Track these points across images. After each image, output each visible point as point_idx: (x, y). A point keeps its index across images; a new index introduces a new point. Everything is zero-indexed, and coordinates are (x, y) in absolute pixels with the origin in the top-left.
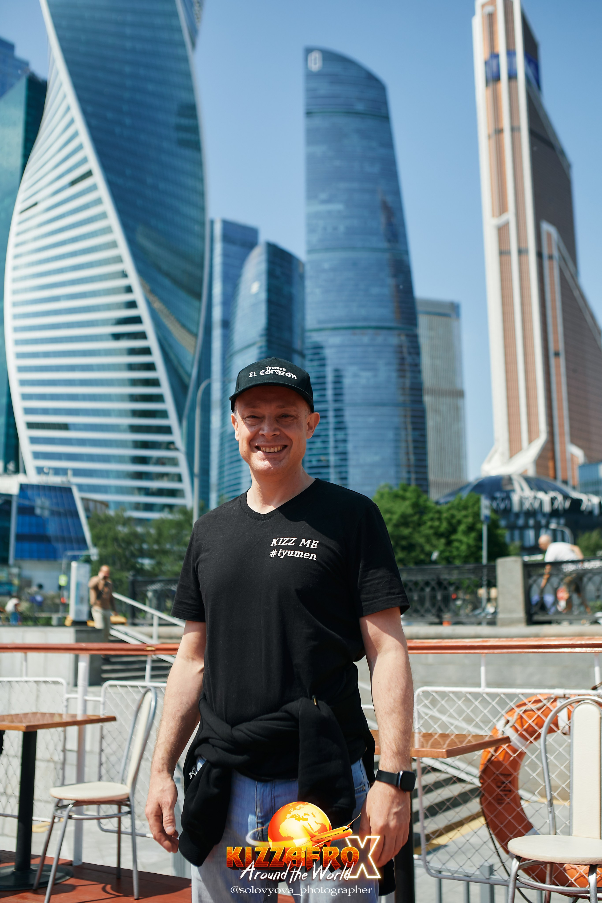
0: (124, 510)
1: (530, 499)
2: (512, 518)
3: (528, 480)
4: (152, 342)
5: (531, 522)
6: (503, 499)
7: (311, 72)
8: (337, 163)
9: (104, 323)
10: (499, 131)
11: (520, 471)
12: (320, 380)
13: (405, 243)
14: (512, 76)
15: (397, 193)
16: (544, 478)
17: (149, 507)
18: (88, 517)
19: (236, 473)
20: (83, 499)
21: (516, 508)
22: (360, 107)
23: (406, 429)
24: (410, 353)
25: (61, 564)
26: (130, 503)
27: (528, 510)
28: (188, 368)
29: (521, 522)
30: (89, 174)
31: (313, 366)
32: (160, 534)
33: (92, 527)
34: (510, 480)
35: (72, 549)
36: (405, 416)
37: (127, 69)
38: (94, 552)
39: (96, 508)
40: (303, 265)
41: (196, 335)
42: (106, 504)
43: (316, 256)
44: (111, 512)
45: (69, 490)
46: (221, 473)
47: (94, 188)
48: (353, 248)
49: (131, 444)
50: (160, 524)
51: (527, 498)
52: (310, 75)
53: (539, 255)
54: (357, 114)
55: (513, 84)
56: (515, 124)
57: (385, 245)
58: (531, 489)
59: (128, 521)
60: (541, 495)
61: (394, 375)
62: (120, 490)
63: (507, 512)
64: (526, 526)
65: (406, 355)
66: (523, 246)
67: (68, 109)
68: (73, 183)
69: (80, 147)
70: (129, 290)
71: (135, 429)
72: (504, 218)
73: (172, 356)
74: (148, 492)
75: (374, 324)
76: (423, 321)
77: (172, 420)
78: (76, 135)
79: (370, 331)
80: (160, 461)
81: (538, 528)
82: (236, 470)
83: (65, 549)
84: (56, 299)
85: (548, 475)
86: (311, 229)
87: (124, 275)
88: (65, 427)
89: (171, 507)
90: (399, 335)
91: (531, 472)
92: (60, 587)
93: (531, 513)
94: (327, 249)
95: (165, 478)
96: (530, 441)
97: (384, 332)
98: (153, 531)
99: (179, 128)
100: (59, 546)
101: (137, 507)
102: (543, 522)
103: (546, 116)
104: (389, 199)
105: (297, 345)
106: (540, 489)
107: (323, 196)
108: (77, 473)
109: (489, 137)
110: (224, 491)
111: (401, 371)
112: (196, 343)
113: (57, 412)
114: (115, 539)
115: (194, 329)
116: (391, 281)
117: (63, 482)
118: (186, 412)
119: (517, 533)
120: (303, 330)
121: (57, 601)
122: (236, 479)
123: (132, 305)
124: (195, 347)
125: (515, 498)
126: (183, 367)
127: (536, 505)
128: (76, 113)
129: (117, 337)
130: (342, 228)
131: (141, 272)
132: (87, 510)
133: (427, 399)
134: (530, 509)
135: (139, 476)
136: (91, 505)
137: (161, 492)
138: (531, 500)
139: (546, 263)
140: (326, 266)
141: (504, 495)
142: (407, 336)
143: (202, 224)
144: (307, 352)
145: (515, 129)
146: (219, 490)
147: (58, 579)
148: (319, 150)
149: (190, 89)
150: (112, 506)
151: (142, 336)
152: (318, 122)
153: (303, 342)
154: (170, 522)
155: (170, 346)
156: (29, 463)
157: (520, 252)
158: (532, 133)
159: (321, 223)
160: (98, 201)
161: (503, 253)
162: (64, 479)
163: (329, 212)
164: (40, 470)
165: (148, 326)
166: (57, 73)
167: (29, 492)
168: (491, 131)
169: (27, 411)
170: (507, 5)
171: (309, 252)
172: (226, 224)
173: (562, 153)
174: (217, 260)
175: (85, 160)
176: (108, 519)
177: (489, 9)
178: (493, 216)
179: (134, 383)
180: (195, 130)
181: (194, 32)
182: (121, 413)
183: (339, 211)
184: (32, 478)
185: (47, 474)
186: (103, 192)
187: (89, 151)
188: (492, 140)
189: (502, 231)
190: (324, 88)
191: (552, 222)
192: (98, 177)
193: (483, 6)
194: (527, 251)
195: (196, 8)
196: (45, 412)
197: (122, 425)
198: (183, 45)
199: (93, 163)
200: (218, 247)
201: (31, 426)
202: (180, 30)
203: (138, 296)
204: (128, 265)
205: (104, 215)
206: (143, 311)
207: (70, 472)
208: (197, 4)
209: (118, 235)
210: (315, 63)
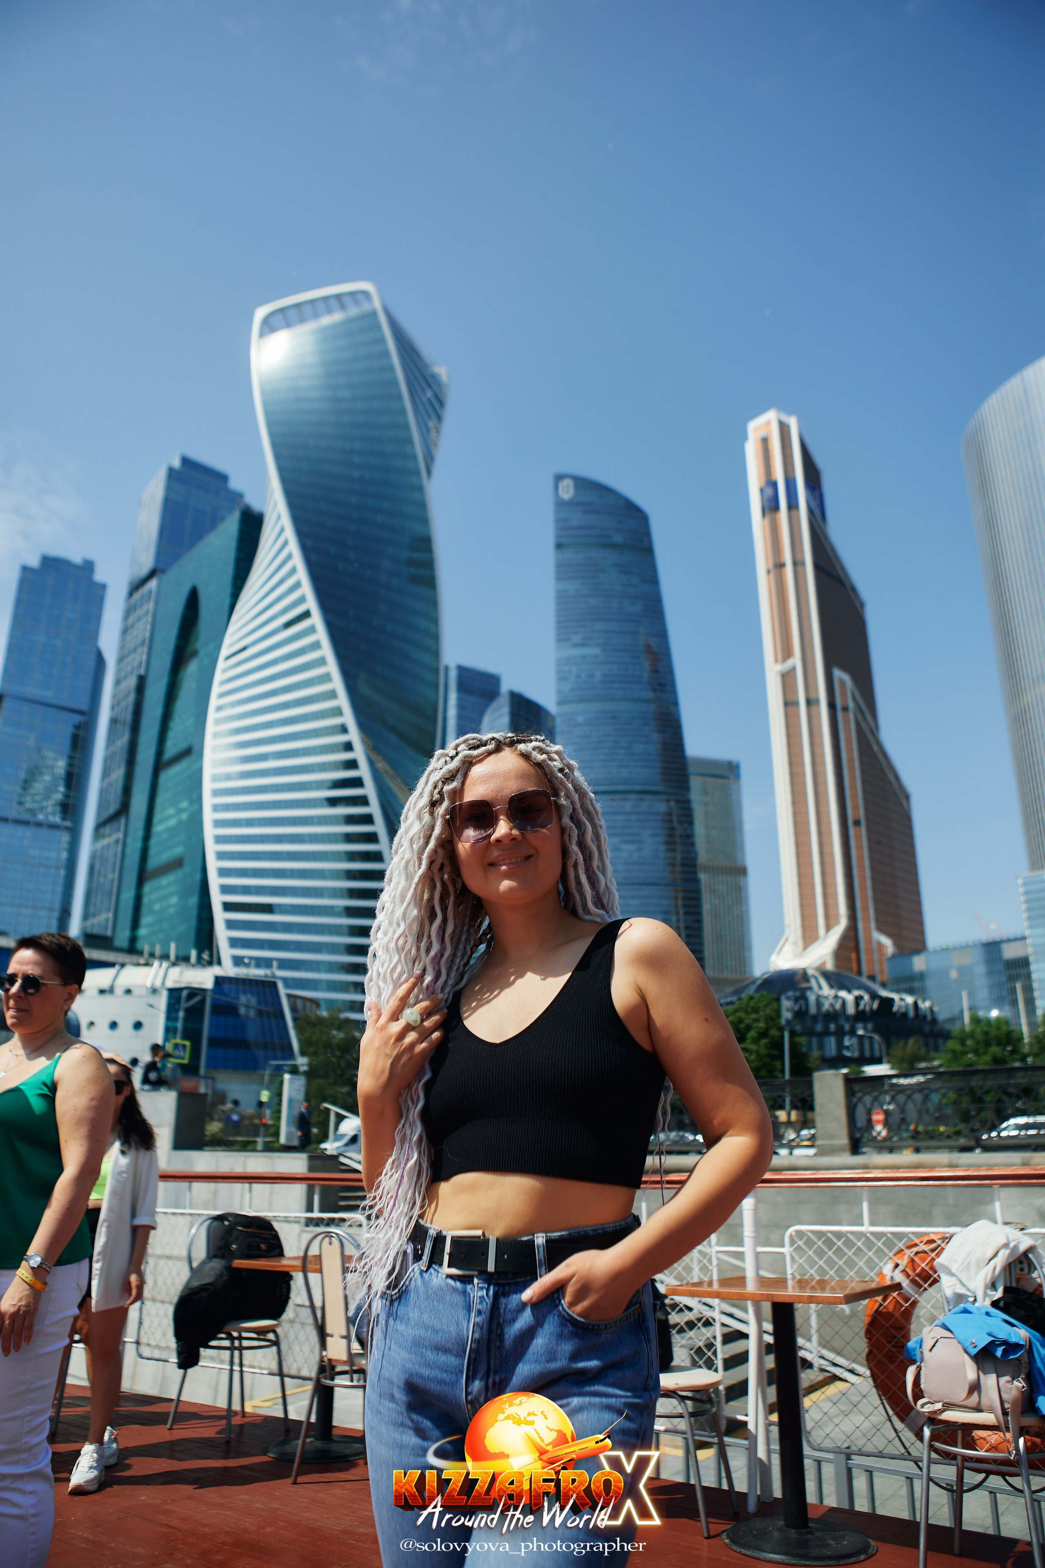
0: (340, 1011)
1: (830, 998)
2: (809, 1023)
3: (826, 975)
4: (374, 808)
6: (798, 999)
7: (563, 500)
8: (593, 601)
9: (319, 785)
10: (780, 566)
11: (817, 965)
13: (674, 692)
14: (793, 505)
15: (662, 634)
16: (845, 973)
18: (295, 1019)
20: (289, 996)
21: (813, 1010)
22: (618, 539)
23: (677, 913)
24: (680, 822)
25: (263, 1075)
26: (344, 1002)
27: (828, 1012)
29: (819, 1027)
30: (307, 614)
33: (299, 1029)
34: (804, 975)
35: (276, 1058)
36: (676, 898)
37: (354, 500)
38: (302, 1062)
39: (304, 1007)
40: (553, 718)
42: (315, 1002)
43: (568, 708)
44: (324, 1013)
45: (272, 985)
47: (312, 630)
48: (613, 699)
49: (346, 930)
51: (827, 998)
52: (560, 504)
53: (832, 706)
54: (615, 546)
55: (794, 513)
56: (799, 558)
57: (650, 695)
58: (831, 986)
60: (843, 994)
61: (662, 848)
62: (334, 986)
63: (803, 1012)
64: (826, 1033)
65: (675, 824)
66: (812, 696)
68: (288, 625)
69: (298, 585)
70: (348, 747)
71: (352, 912)
72: (789, 663)
75: (637, 788)
76: (695, 783)
78: (293, 572)
79: (634, 796)
81: (840, 1034)
83: (268, 1059)
84: (264, 757)
85: (850, 969)
86: (562, 677)
87: (344, 729)
88: (268, 909)
90: (668, 801)
91: (830, 966)
92: (261, 1104)
93: (833, 1016)
94: (582, 700)
96: (828, 928)
97: (650, 797)
99: (411, 563)
100: (260, 1053)
102: (847, 1027)
103: (833, 549)
104: (653, 642)
106: (842, 987)
107: (576, 639)
108: (284, 964)
109: (769, 572)
111: (671, 843)
113: (260, 890)
114: (328, 1046)
116: (656, 737)
117: (266, 976)
119: (814, 1040)
121: (257, 1121)
123: (352, 764)
125: (812, 998)
127: (838, 1006)
128: (294, 547)
129: (333, 802)
130: (598, 676)
131: (363, 726)
132: (294, 1009)
133: (702, 876)
134: (831, 1010)
136: (299, 1003)
138: (831, 1000)
139: (840, 715)
140: (580, 719)
141: (798, 994)
142: (677, 801)
143: (436, 671)
145: (798, 564)
147: (259, 1094)
148: (572, 586)
149: (425, 521)
150: (324, 1005)
152: (569, 555)
156: (226, 952)
157: (809, 702)
158: (817, 567)
159: (574, 669)
160: (316, 645)
161: (789, 704)
162: (268, 972)
163: (584, 657)
164: (238, 961)
165: (369, 790)
166: (276, 505)
167: (226, 987)
168: (771, 565)
169: (225, 889)
170: (784, 429)
171: (560, 703)
172: (463, 671)
173: (854, 590)
174: (452, 713)
175: (302, 600)
176: (320, 1021)
177: (762, 433)
178: (776, 661)
179: (352, 856)
180: (429, 565)
181: (430, 459)
182: (335, 893)
183: (596, 656)
184: (228, 969)
185: (247, 965)
186: (322, 635)
187: (307, 589)
188: (772, 575)
189: (787, 678)
190: (577, 518)
191: (845, 669)
192: (317, 619)
193: (756, 430)
194: (817, 701)
195: (433, 434)
196: (246, 890)
197: (337, 907)
198: (417, 473)
199: (311, 604)
200: (453, 697)
201: (228, 907)
202: (414, 458)
203: (359, 753)
204: (348, 718)
205: (322, 661)
206: (364, 772)
207: (275, 964)
208: (434, 430)
209: (337, 683)
210: (567, 491)
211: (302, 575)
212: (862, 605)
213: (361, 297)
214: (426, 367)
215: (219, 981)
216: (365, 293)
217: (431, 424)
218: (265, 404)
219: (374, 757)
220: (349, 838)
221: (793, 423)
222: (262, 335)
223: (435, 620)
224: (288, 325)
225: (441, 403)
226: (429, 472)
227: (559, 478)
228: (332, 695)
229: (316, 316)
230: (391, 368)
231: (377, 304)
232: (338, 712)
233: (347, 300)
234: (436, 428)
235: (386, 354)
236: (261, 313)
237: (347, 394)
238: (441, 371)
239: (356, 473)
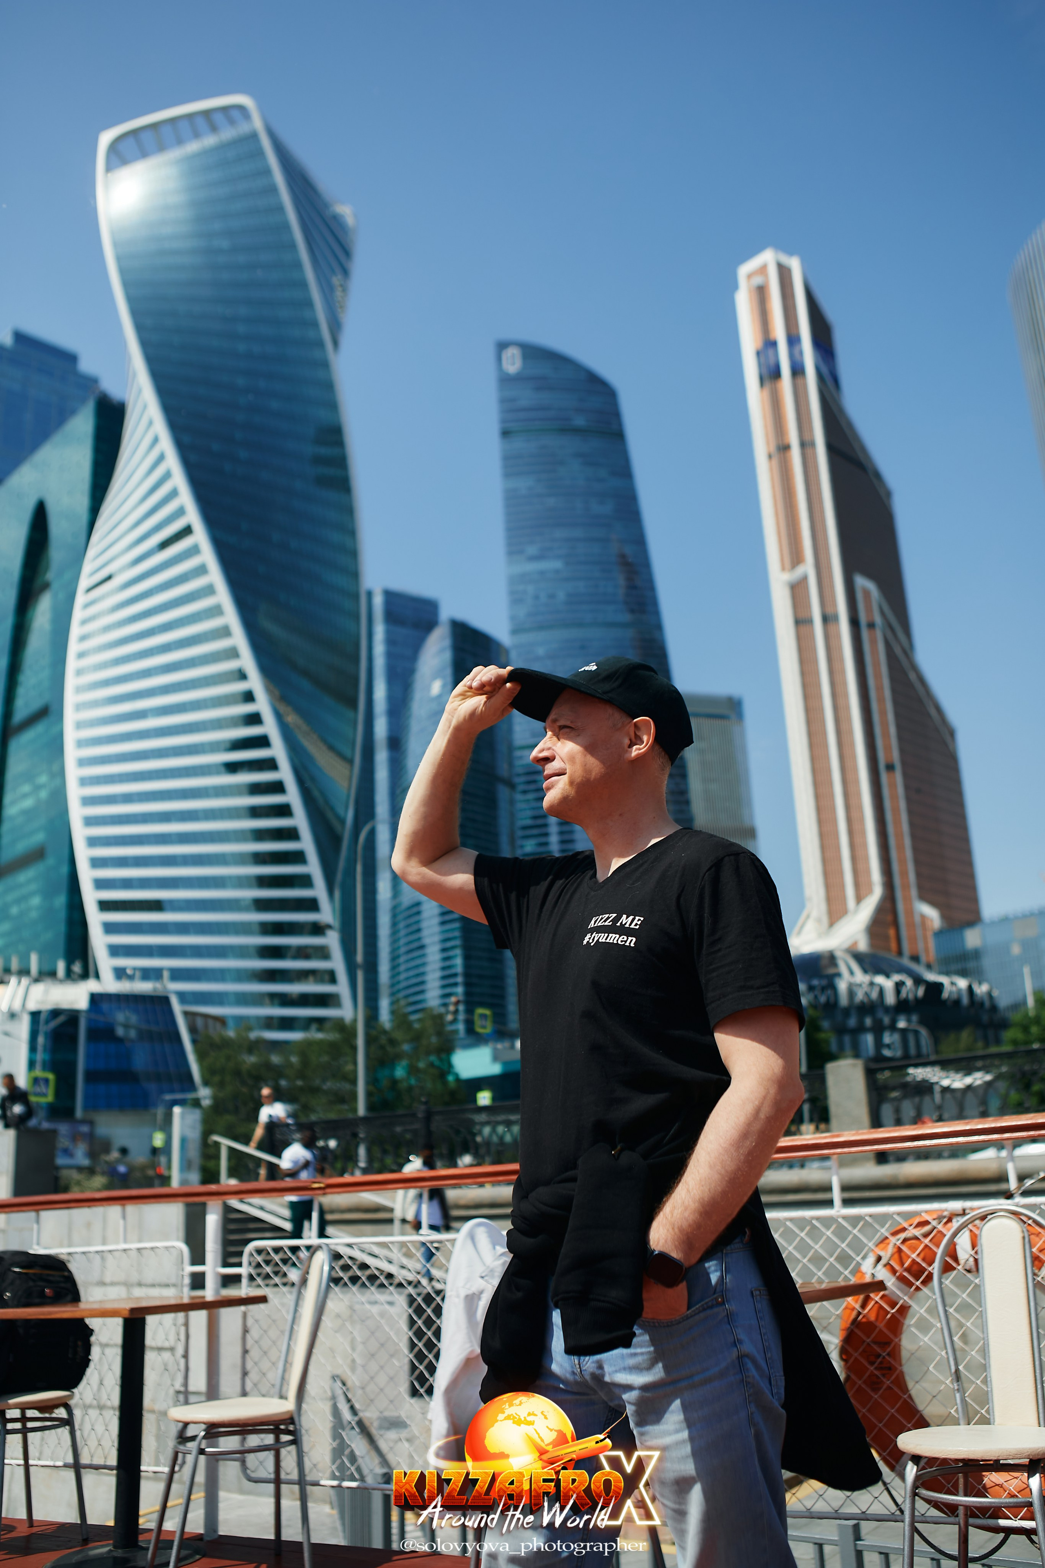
0: (250, 1029)
1: (864, 986)
2: (839, 1017)
3: (859, 957)
4: (285, 773)
5: (868, 1022)
6: (823, 989)
7: (508, 374)
8: (551, 501)
9: (213, 747)
10: (784, 448)
11: (846, 945)
12: (540, 822)
13: (657, 613)
14: (798, 372)
15: (640, 541)
16: (882, 954)
17: (286, 1024)
18: (195, 1043)
19: (417, 967)
20: (186, 1014)
21: (844, 1001)
22: (580, 421)
25: (156, 1114)
26: (258, 1018)
27: (862, 1003)
28: (340, 811)
29: (852, 1022)
30: (187, 531)
31: (528, 801)
32: (305, 1062)
33: (201, 1055)
34: (831, 958)
35: (173, 1089)
37: (241, 381)
38: (205, 1094)
39: (206, 1027)
40: (507, 651)
41: (351, 762)
42: (221, 1021)
43: (525, 638)
44: (232, 1034)
45: (165, 1001)
46: (394, 967)
47: (194, 550)
48: (580, 625)
49: (257, 928)
50: (304, 1048)
51: (860, 985)
52: (505, 380)
53: (854, 622)
54: (577, 431)
55: (799, 381)
56: (807, 438)
57: (627, 617)
58: (865, 971)
59: (254, 1046)
60: (880, 980)
62: (243, 999)
63: (831, 1006)
64: (861, 1029)
66: (829, 610)
67: (156, 440)
68: (164, 545)
69: (174, 494)
70: (249, 697)
71: (262, 905)
72: (800, 571)
73: (316, 793)
74: (284, 1000)
77: (319, 890)
78: (167, 475)
80: (303, 953)
81: (878, 1030)
82: (418, 962)
83: (162, 1090)
84: (141, 715)
85: (888, 949)
86: (516, 599)
87: (242, 676)
88: (156, 906)
89: (320, 1022)
91: (863, 946)
92: (156, 1151)
93: (868, 1008)
94: (541, 627)
95: (311, 978)
96: (859, 899)
98: (294, 1059)
99: (318, 460)
100: (152, 1087)
101: (270, 1023)
102: (886, 1020)
103: (850, 425)
104: (628, 550)
105: (503, 770)
106: (878, 971)
107: (532, 550)
108: (178, 975)
109: (770, 457)
110: (401, 995)
112: (351, 771)
113: (144, 883)
114: (238, 1074)
115: (348, 753)
117: (156, 990)
118: (339, 877)
119: (847, 1039)
120: (511, 748)
121: (150, 1171)
122: (418, 975)
123: (254, 719)
124: (350, 779)
125: (842, 986)
126: (332, 809)
127: (874, 995)
128: (166, 445)
129: (232, 767)
130: (561, 596)
131: (267, 672)
132: (193, 1031)
134: (866, 1000)
135: (271, 976)
136: (200, 1023)
137: (305, 1000)
138: (865, 988)
139: (865, 634)
141: (824, 982)
143: (356, 596)
144: (517, 780)
145: (806, 445)
146: (392, 994)
147: (150, 1137)
148: (524, 484)
149: (333, 405)
150: (231, 1023)
151: (270, 764)
152: (519, 444)
153: (511, 765)
154: (321, 1042)
155: (313, 779)
156: (104, 962)
157: (826, 619)
158: (831, 449)
159: (531, 589)
160: (202, 570)
161: (802, 622)
162: (158, 985)
163: (542, 573)
164: (120, 973)
165: (278, 750)
166: (140, 391)
167: (105, 1006)
168: (773, 448)
169: (100, 884)
170: (784, 273)
171: (515, 632)
172: (391, 596)
173: (878, 475)
174: (379, 649)
175: (180, 512)
176: (226, 1043)
177: (758, 280)
178: (783, 569)
179: (260, 835)
180: (341, 462)
181: (336, 327)
182: (241, 882)
183: (557, 571)
184: (109, 984)
185: (131, 978)
186: (208, 556)
187: (186, 498)
188: (775, 461)
189: (797, 589)
190: (527, 397)
191: (869, 575)
192: (200, 536)
193: (749, 276)
194: (836, 618)
195: (339, 293)
196: (127, 884)
197: (244, 900)
198: (320, 344)
199: (193, 517)
200: (380, 631)
201: (105, 906)
202: (315, 324)
203: (263, 705)
204: (247, 661)
205: (209, 590)
206: (270, 727)
207: (166, 974)
208: (340, 289)
209: (231, 617)
210: (513, 362)
211: (179, 480)
212: (889, 494)
213: (235, 114)
214: (326, 205)
215: (95, 999)
216: (241, 108)
217: (336, 280)
218: (119, 259)
219: (282, 708)
220: (255, 812)
221: (795, 265)
222: (109, 168)
223: (351, 531)
224: (144, 154)
225: (348, 253)
226: (336, 343)
227: (502, 346)
228: (225, 632)
229: (180, 141)
230: (281, 209)
231: (257, 123)
232: (233, 653)
233: (218, 118)
234: (341, 286)
235: (273, 189)
236: (106, 138)
237: (225, 244)
238: (345, 211)
239: (242, 347)
